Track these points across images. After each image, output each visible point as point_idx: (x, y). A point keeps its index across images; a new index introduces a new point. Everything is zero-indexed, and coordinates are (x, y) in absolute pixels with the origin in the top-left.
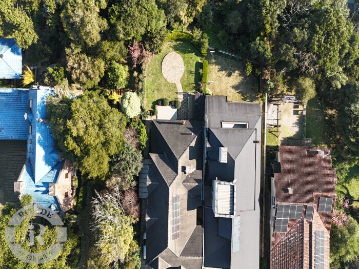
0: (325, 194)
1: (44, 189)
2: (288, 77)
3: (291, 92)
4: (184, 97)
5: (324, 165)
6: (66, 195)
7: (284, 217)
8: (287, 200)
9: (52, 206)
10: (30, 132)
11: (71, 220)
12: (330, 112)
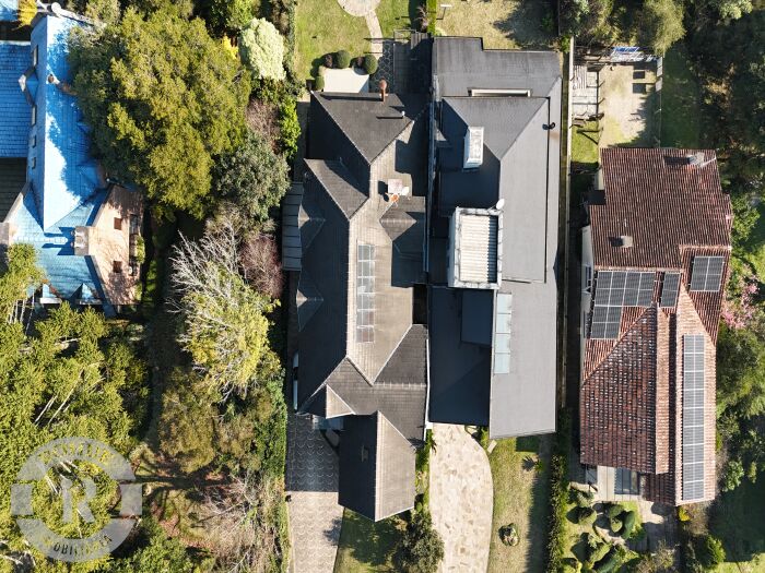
0: (706, 247)
1: (63, 241)
2: (622, 9)
3: (627, 42)
4: (385, 47)
5: (704, 187)
6: (117, 267)
7: (612, 302)
8: (620, 261)
9: (85, 287)
10: (33, 122)
11: (131, 336)
12: (715, 88)
